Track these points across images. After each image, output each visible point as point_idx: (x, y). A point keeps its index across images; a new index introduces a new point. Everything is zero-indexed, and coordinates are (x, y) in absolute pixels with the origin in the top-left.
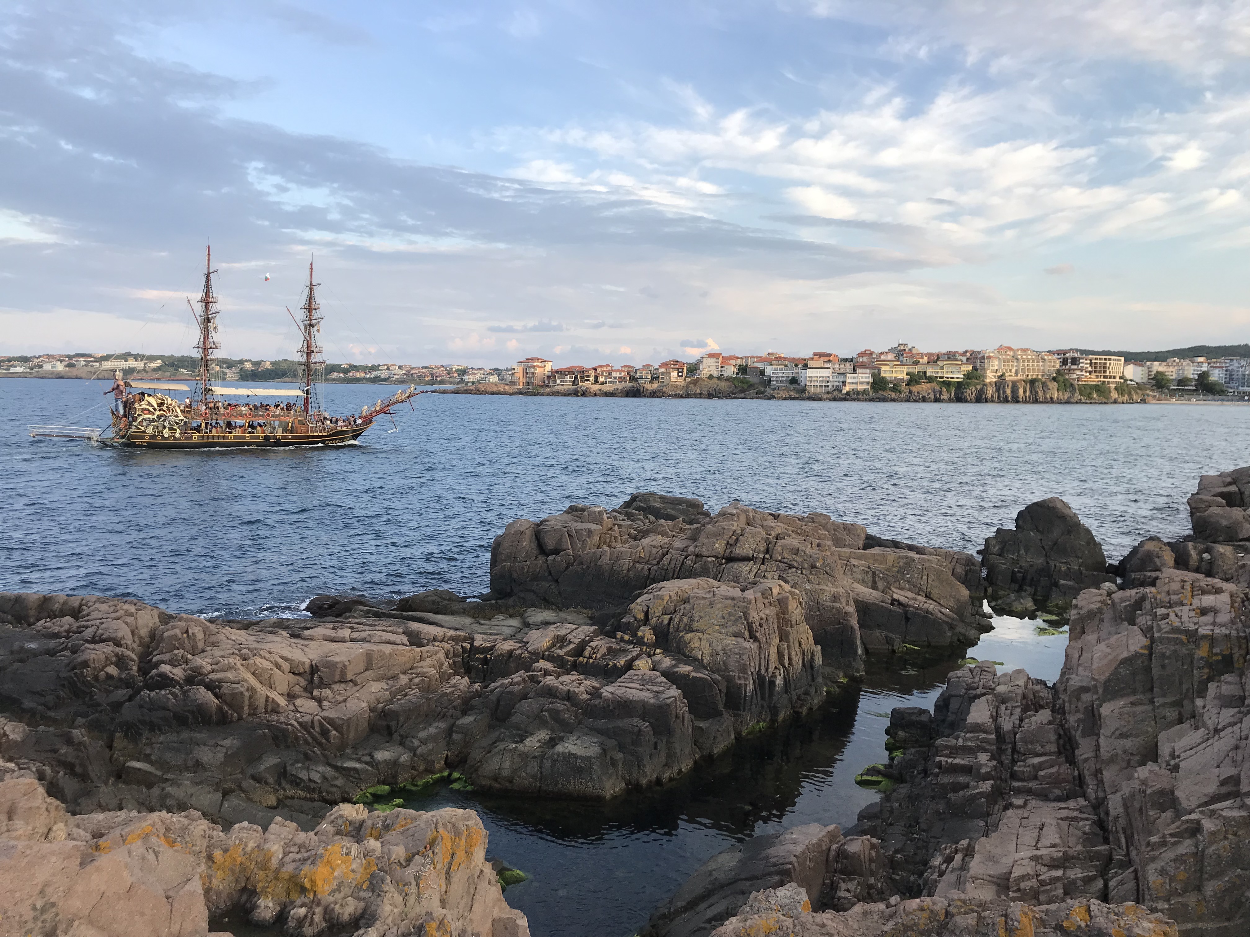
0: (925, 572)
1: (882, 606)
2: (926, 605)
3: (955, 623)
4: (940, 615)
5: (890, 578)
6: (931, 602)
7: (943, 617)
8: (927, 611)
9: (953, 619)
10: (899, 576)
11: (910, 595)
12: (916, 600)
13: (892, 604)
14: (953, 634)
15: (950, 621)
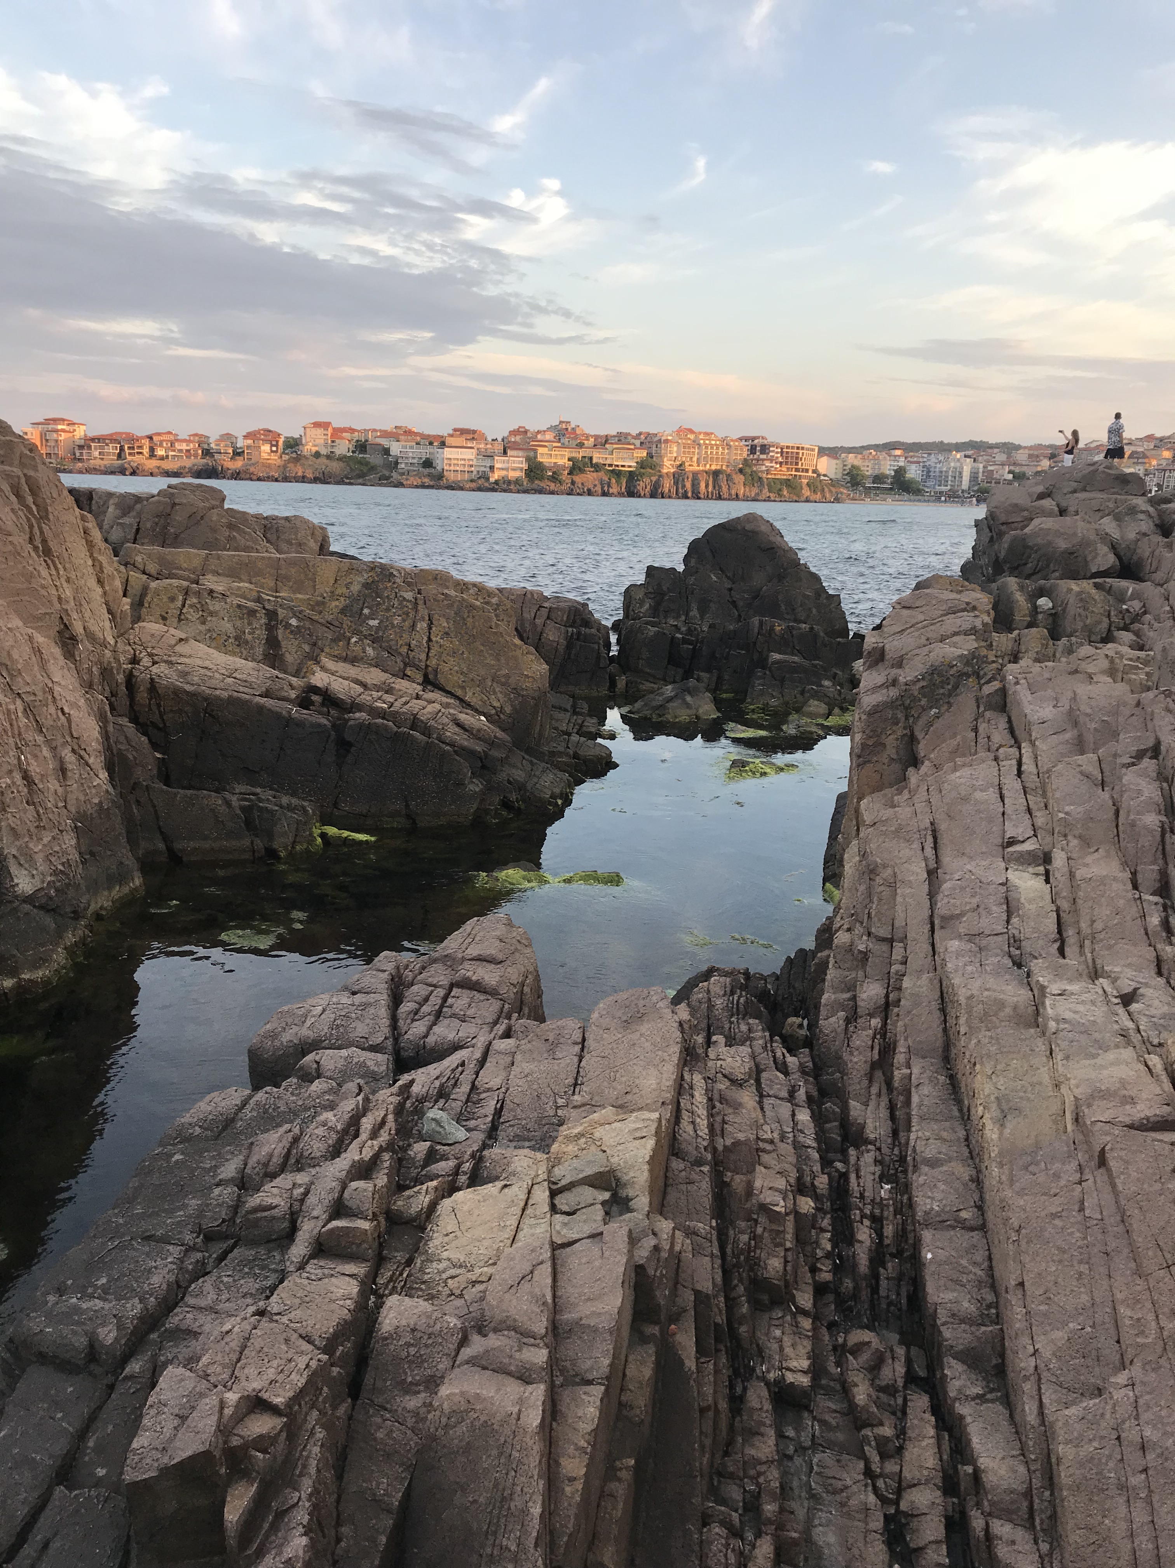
0: (423, 611)
1: (261, 708)
2: (416, 705)
3: (495, 753)
4: (451, 732)
5: (321, 631)
6: (436, 695)
7: (463, 740)
8: (415, 722)
9: (492, 743)
10: (347, 622)
11: (375, 676)
12: (390, 690)
13: (304, 702)
14: (490, 788)
15: (479, 748)
